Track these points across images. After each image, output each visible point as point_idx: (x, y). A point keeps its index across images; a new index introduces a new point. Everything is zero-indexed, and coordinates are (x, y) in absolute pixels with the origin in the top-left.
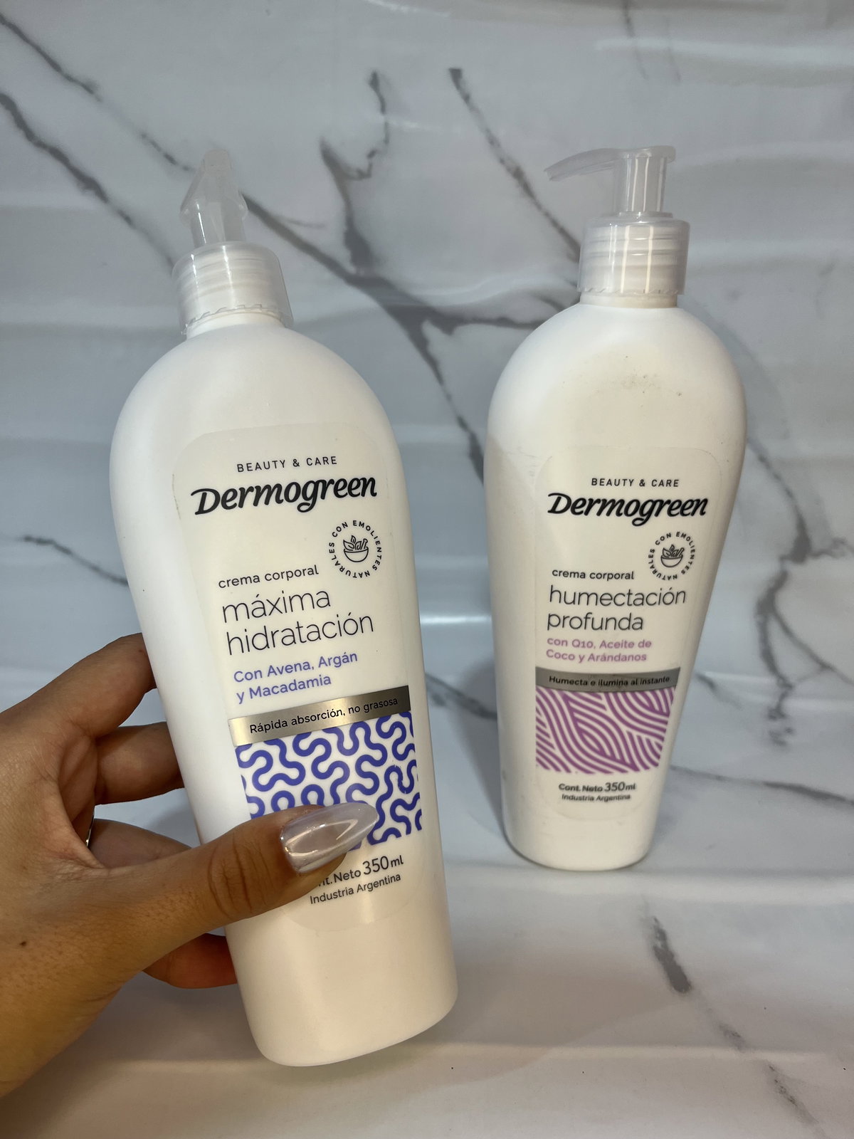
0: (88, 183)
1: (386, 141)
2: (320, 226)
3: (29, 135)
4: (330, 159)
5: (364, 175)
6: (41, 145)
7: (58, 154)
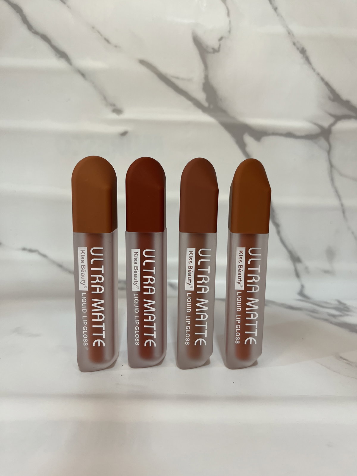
0: (62, 55)
1: (230, 32)
2: (190, 80)
3: (30, 27)
4: (197, 42)
5: (216, 51)
6: (36, 33)
7: (45, 38)
